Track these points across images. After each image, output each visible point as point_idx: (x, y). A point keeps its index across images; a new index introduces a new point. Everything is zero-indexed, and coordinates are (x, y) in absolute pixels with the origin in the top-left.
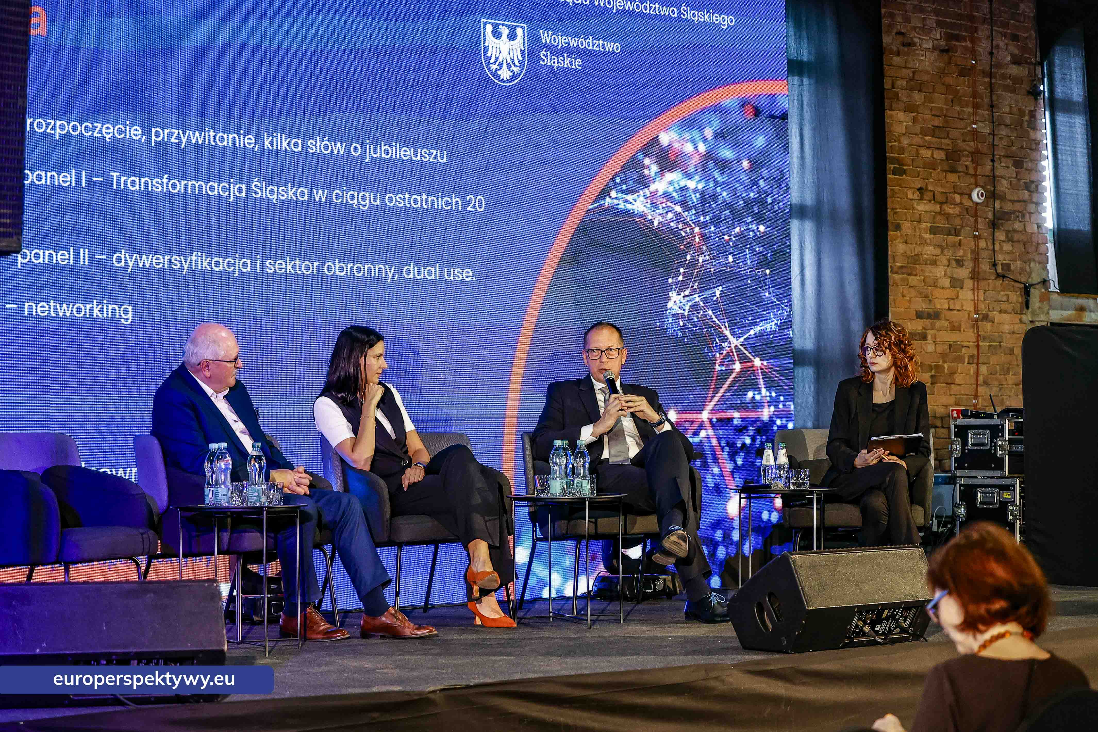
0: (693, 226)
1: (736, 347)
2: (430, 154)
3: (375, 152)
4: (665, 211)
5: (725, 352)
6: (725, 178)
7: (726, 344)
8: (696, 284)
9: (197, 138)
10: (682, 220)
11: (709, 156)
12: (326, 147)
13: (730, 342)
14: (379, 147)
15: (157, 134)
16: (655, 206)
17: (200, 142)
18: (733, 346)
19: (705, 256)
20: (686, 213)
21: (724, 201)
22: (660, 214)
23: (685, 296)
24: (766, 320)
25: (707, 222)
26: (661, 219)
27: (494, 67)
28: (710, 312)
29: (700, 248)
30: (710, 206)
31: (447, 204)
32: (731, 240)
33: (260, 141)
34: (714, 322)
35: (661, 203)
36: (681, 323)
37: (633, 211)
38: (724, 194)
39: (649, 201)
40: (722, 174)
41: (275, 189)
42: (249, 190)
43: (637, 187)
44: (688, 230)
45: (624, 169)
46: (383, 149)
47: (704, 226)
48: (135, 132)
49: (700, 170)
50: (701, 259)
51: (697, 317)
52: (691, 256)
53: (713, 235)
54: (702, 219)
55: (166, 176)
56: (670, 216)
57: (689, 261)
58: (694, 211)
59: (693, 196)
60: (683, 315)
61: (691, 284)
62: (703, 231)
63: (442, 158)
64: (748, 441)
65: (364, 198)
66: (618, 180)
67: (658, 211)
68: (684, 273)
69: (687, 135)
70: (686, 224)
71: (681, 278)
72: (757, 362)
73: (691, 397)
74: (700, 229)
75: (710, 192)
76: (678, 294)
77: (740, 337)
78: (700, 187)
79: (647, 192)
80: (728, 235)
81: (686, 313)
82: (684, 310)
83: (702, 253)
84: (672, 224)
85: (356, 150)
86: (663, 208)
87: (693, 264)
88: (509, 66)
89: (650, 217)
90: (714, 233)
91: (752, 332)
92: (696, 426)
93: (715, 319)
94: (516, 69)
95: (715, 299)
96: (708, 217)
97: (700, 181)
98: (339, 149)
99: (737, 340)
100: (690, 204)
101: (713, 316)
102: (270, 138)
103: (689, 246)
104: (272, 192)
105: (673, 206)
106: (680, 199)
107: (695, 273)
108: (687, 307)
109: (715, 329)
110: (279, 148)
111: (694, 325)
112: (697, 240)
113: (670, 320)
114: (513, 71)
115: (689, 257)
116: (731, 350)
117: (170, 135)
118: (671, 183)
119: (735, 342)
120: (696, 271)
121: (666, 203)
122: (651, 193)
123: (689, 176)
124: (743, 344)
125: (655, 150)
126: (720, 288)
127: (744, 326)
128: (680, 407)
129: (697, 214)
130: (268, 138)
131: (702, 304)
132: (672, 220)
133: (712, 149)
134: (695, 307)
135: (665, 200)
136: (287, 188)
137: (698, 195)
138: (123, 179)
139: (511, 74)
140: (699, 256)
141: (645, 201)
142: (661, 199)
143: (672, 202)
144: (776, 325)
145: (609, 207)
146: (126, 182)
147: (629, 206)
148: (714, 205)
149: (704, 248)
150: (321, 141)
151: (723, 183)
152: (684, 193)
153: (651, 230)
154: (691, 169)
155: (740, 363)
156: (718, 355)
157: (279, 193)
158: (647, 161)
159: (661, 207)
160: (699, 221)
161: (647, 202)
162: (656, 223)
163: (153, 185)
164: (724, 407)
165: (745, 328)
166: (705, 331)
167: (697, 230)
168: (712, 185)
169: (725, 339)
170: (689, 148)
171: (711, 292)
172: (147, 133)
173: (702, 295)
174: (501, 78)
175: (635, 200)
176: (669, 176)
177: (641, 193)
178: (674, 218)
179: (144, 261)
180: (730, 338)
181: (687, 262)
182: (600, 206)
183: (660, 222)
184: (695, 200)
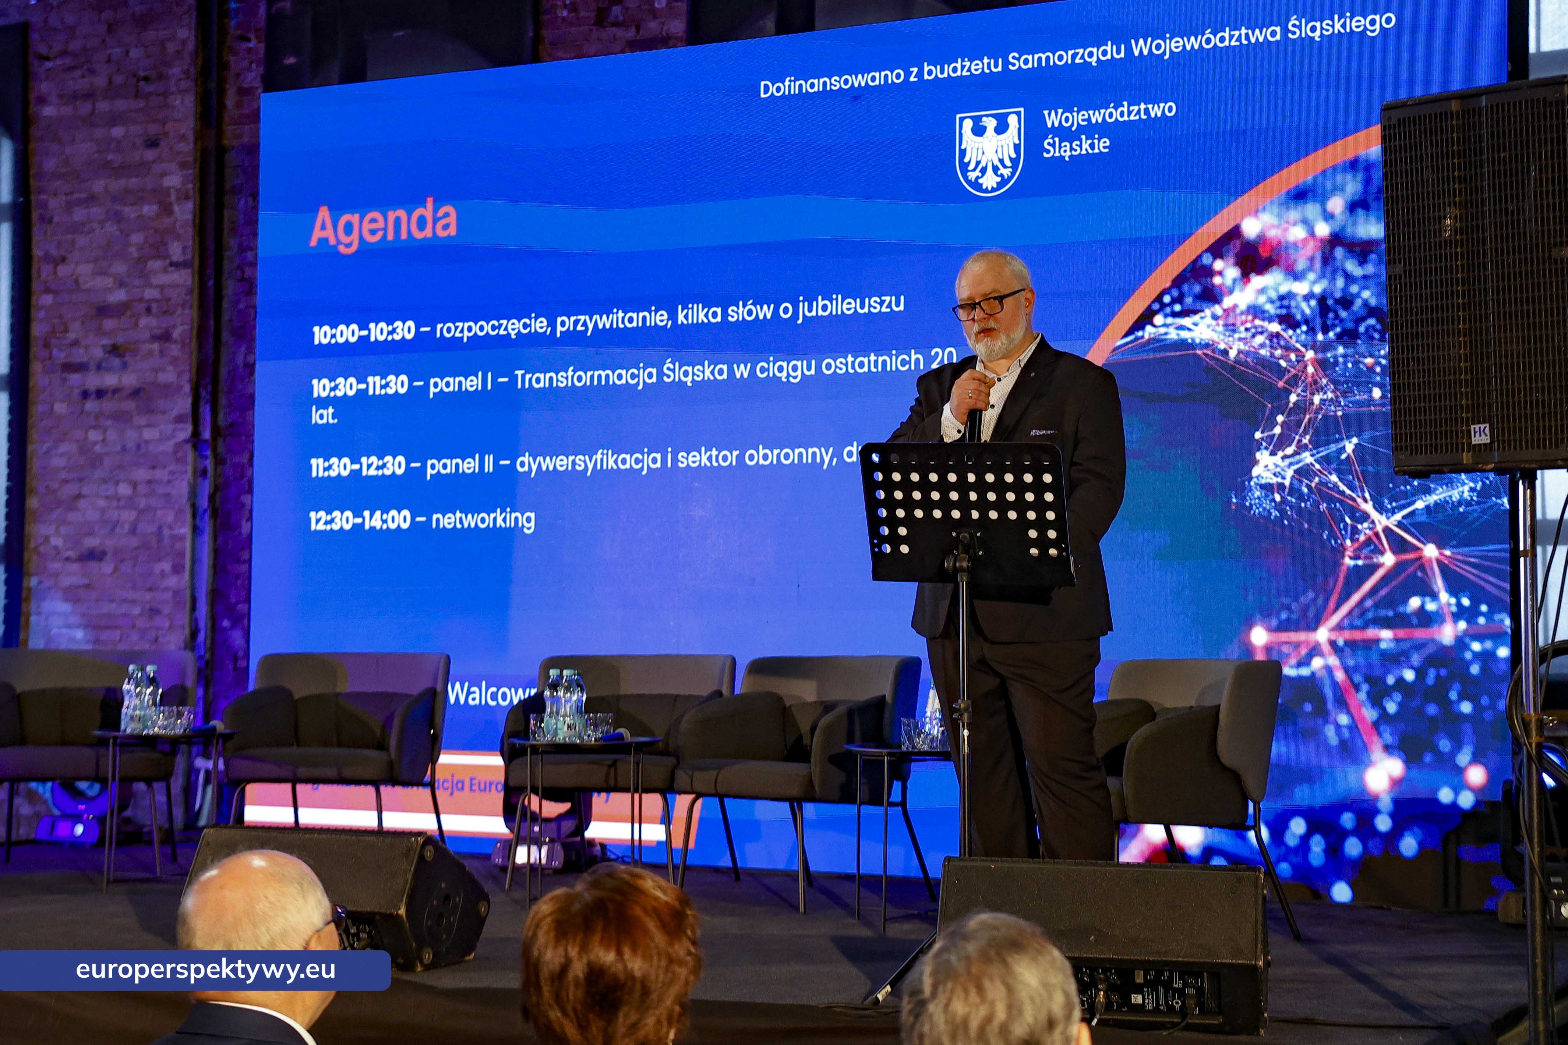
0: (1303, 350)
1: (1387, 530)
2: (882, 303)
3: (810, 310)
4: (1249, 334)
5: (1362, 538)
6: (1368, 269)
7: (1366, 525)
8: (1308, 437)
9: (604, 322)
10: (1282, 343)
11: (1335, 240)
12: (750, 313)
13: (1373, 522)
14: (815, 303)
15: (563, 324)
16: (1231, 328)
17: (608, 326)
18: (1379, 528)
19: (1325, 393)
20: (1290, 332)
21: (1365, 304)
22: (1240, 339)
23: (1284, 458)
24: (1451, 483)
25: (1331, 341)
26: (1242, 346)
27: (972, 176)
28: (1334, 478)
29: (1315, 382)
30: (1337, 316)
31: (904, 363)
32: (1379, 364)
33: (673, 316)
34: (1343, 493)
35: (1243, 323)
36: (1277, 498)
37: (1193, 339)
38: (1366, 294)
39: (1221, 322)
40: (1361, 263)
41: (690, 369)
42: (660, 374)
43: (1199, 305)
44: (1293, 356)
45: (1178, 281)
46: (821, 303)
47: (1327, 346)
48: (540, 325)
49: (1317, 264)
50: (1317, 399)
51: (1308, 486)
52: (1298, 395)
53: (1341, 360)
54: (1320, 337)
55: (571, 368)
56: (1260, 339)
57: (1294, 404)
58: (1304, 328)
59: (1304, 305)
60: (1281, 487)
61: (1297, 437)
62: (1321, 356)
63: (898, 305)
64: (1409, 675)
65: (795, 368)
66: (1167, 299)
67: (1237, 336)
68: (1284, 423)
69: (1294, 214)
70: (1288, 348)
71: (1277, 430)
72: (1430, 551)
73: (1295, 607)
74: (1316, 353)
75: (1338, 295)
76: (1273, 453)
77: (1393, 513)
78: (1318, 289)
79: (1218, 310)
80: (1372, 356)
81: (1287, 482)
82: (1284, 478)
83: (1320, 389)
84: (1263, 352)
85: (786, 311)
86: (1247, 330)
87: (1303, 407)
88: (995, 169)
89: (1222, 346)
90: (1344, 356)
91: (1420, 505)
92: (1304, 651)
93: (1342, 487)
94: (1006, 172)
95: (1343, 457)
96: (1331, 334)
97: (1318, 280)
98: (766, 312)
99: (1388, 518)
100: (1298, 317)
101: (1340, 484)
102: (685, 311)
103: (1294, 381)
104: (686, 374)
105: (1265, 324)
106: (1279, 312)
107: (1306, 420)
108: (1290, 473)
109: (1342, 503)
110: (695, 321)
111: (1301, 497)
112: (1310, 369)
113: (1257, 494)
114: (1002, 176)
115: (1293, 398)
116: (1377, 535)
117: (576, 322)
118: (1261, 291)
119: (1381, 521)
120: (1307, 417)
121: (1252, 321)
122: (1224, 310)
123: (1297, 276)
124: (1400, 525)
125: (1235, 246)
126: (1355, 440)
127: (1403, 495)
128: (1274, 622)
129: (1312, 331)
130: (682, 311)
131: (1318, 466)
132: (1262, 346)
133: (1342, 229)
134: (1304, 472)
135: (1250, 317)
136: (704, 367)
137: (1313, 303)
138: (528, 376)
139: (999, 179)
140: (1312, 394)
141: (1214, 323)
142: (1243, 317)
143: (1263, 319)
144: (1472, 490)
145: (1150, 339)
146: (530, 379)
147: (1185, 334)
148: (1344, 314)
149: (1324, 381)
150: (744, 306)
151: (1364, 277)
152: (1286, 303)
153: (1224, 365)
154: (1301, 264)
155: (1394, 552)
156: (1348, 542)
157: (694, 374)
158: (1218, 265)
159: (1242, 329)
160: (1315, 342)
161: (1218, 325)
162: (1233, 354)
163: (557, 380)
164: (1361, 622)
165: (1403, 500)
166: (1323, 507)
167: (1310, 355)
168: (1341, 282)
169: (1364, 517)
170: (1298, 233)
171: (1334, 447)
172: (552, 324)
173: (1318, 453)
174: (984, 187)
175: (1196, 325)
176: (1257, 281)
177: (1208, 312)
178: (1268, 342)
179: (547, 464)
180: (1374, 515)
181: (1291, 405)
182: (1137, 339)
183: (1239, 351)
184: (1307, 311)
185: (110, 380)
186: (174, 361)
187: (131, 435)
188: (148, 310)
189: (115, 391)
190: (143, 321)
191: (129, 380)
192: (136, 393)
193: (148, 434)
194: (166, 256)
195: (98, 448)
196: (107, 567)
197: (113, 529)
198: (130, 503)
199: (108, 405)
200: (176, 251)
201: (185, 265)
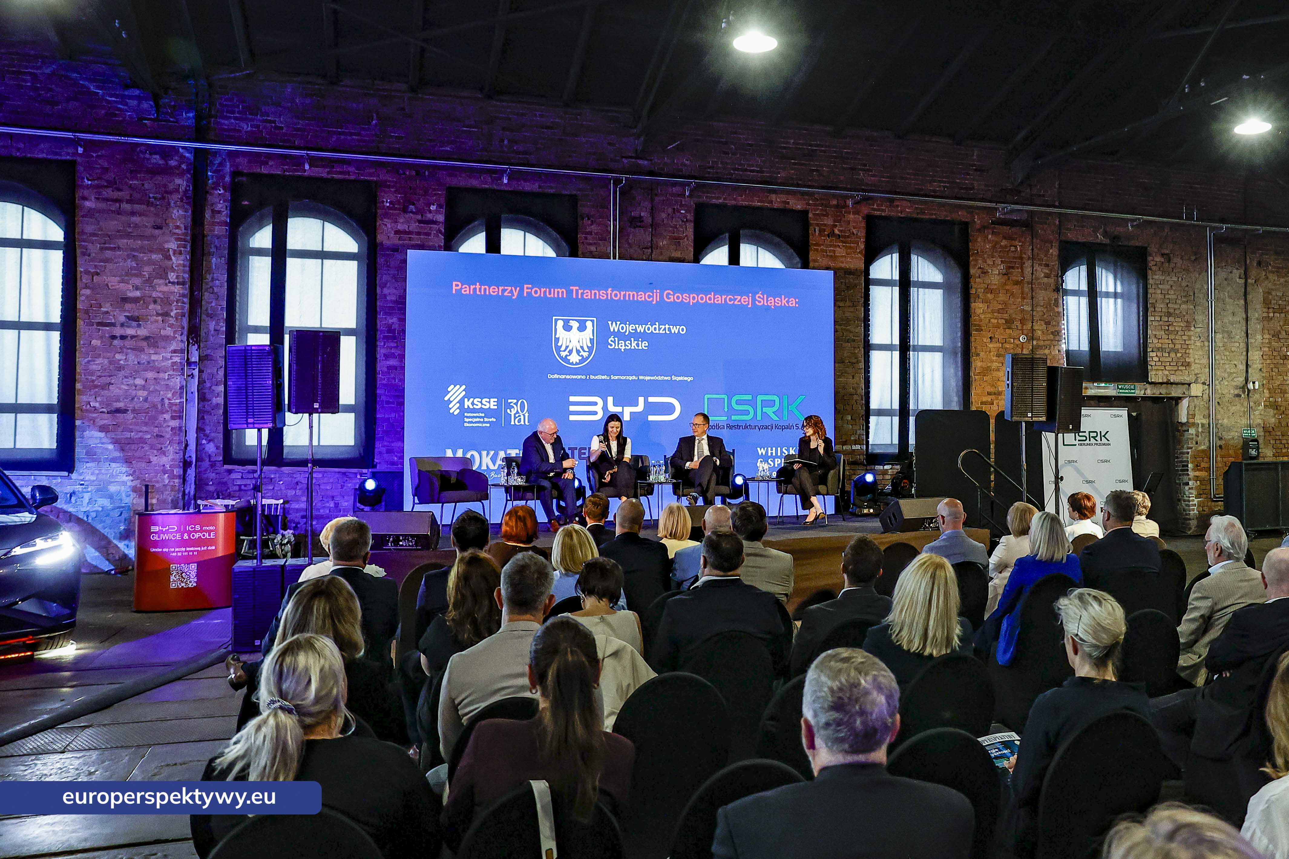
185: (130, 332)
186: (171, 326)
187: (144, 358)
188: (155, 302)
189: (133, 337)
190: (152, 306)
191: (142, 332)
192: (146, 338)
193: (154, 357)
194: (166, 278)
195: (122, 362)
196: (130, 416)
197: (133, 399)
198: (144, 388)
199: (128, 343)
200: (172, 276)
201: (178, 283)
